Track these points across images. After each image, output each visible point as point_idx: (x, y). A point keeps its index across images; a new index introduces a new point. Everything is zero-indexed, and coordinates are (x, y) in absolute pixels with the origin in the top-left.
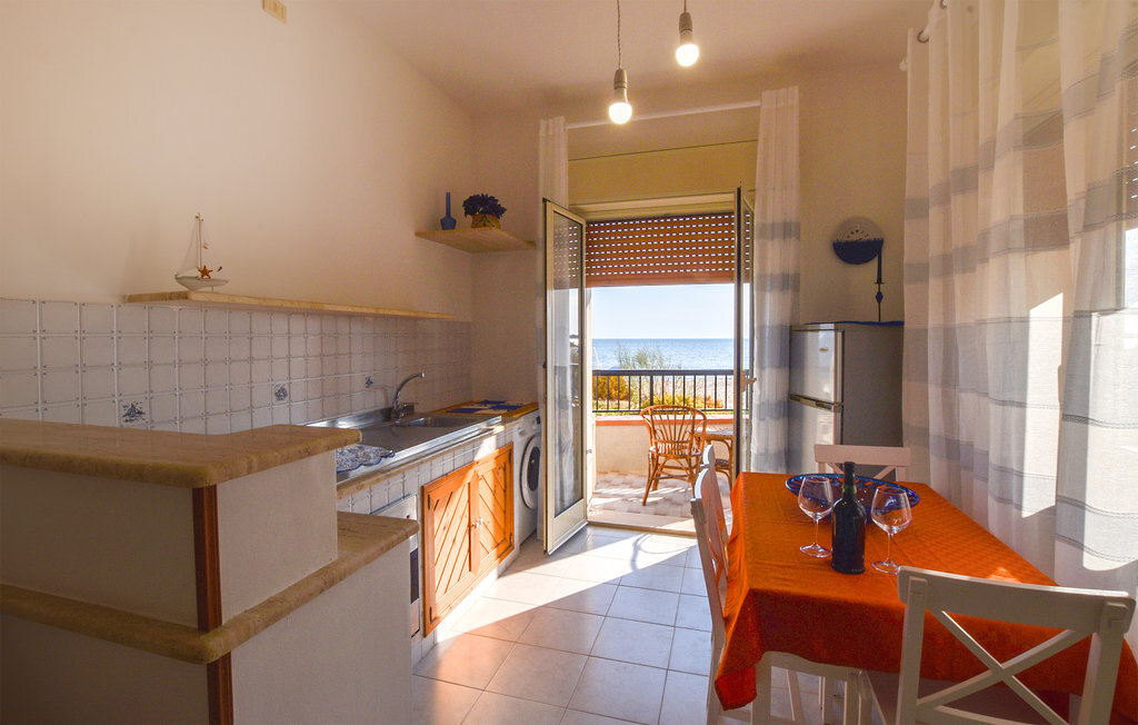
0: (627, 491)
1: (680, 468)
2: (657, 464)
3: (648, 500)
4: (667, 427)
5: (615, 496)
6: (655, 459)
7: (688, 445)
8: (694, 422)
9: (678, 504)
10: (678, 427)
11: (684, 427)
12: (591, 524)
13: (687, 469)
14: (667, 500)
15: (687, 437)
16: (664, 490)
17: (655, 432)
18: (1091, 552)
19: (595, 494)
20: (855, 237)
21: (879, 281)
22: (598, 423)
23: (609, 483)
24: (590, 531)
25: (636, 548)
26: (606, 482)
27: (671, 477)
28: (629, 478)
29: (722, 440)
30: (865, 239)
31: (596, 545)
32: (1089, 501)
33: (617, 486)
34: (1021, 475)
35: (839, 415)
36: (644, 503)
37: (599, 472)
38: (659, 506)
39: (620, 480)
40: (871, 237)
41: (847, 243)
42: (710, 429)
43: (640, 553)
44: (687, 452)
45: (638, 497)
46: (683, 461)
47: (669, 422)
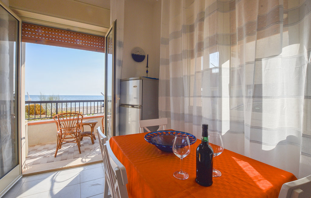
0: (45, 152)
1: (72, 138)
2: (61, 138)
3: (58, 154)
4: (66, 122)
5: (39, 156)
6: (60, 136)
7: (76, 128)
8: (78, 119)
9: (71, 153)
10: (71, 122)
11: (74, 121)
12: (25, 176)
13: (75, 138)
14: (66, 152)
15: (75, 125)
16: (64, 148)
17: (60, 125)
18: (266, 144)
19: (27, 158)
20: (138, 53)
21: (147, 67)
22: (29, 124)
23: (36, 151)
24: (24, 180)
25: (53, 181)
26: (34, 150)
27: (68, 142)
28: (46, 146)
29: (89, 125)
30: (140, 54)
31: (28, 188)
32: (264, 126)
33: (40, 151)
34: (221, 121)
35: (141, 109)
36: (56, 156)
37: (30, 146)
38: (63, 156)
39: (43, 147)
40: (142, 54)
41: (135, 55)
42: (84, 121)
43: (56, 184)
44: (75, 131)
45: (52, 154)
46: (73, 135)
47: (67, 120)
